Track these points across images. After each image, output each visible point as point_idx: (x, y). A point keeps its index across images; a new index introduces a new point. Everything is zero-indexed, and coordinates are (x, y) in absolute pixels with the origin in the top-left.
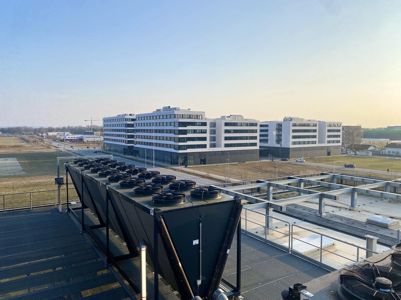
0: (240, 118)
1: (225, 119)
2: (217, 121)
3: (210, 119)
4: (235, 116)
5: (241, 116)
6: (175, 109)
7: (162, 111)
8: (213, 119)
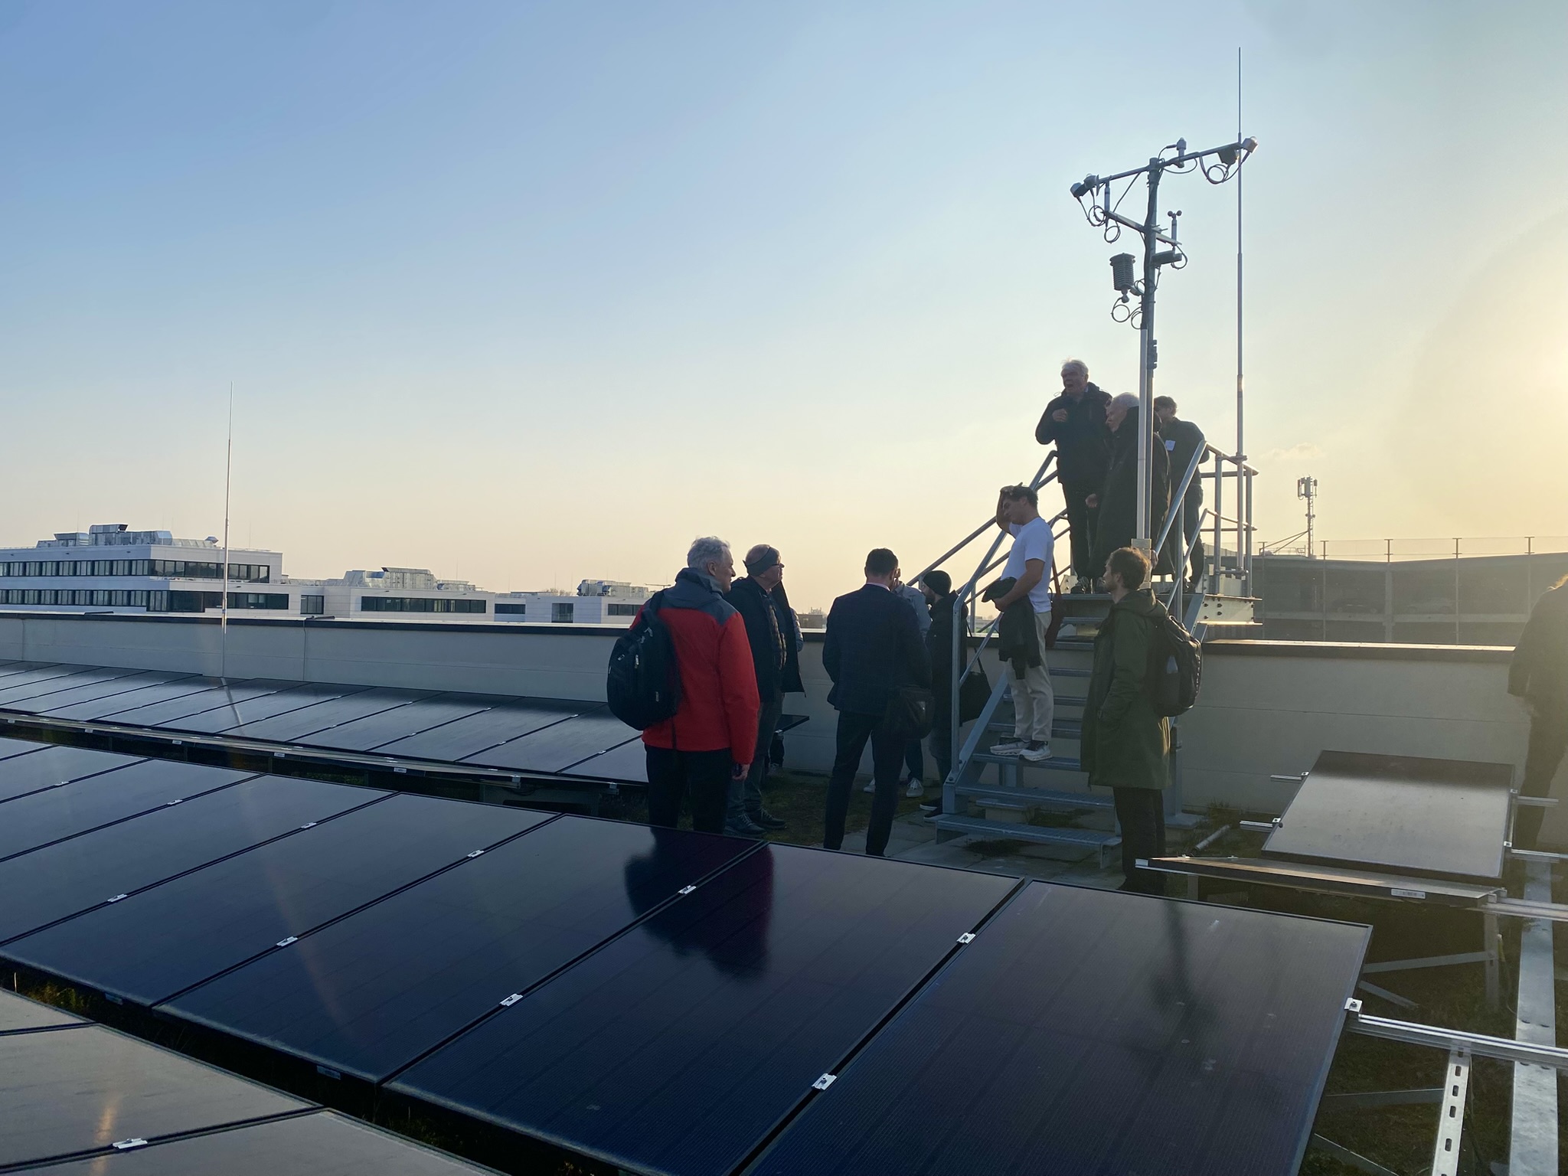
0: (420, 578)
1: (361, 582)
2: (331, 590)
3: (301, 583)
4: (403, 572)
5: (425, 572)
6: (152, 537)
7: (85, 541)
8: (316, 583)
